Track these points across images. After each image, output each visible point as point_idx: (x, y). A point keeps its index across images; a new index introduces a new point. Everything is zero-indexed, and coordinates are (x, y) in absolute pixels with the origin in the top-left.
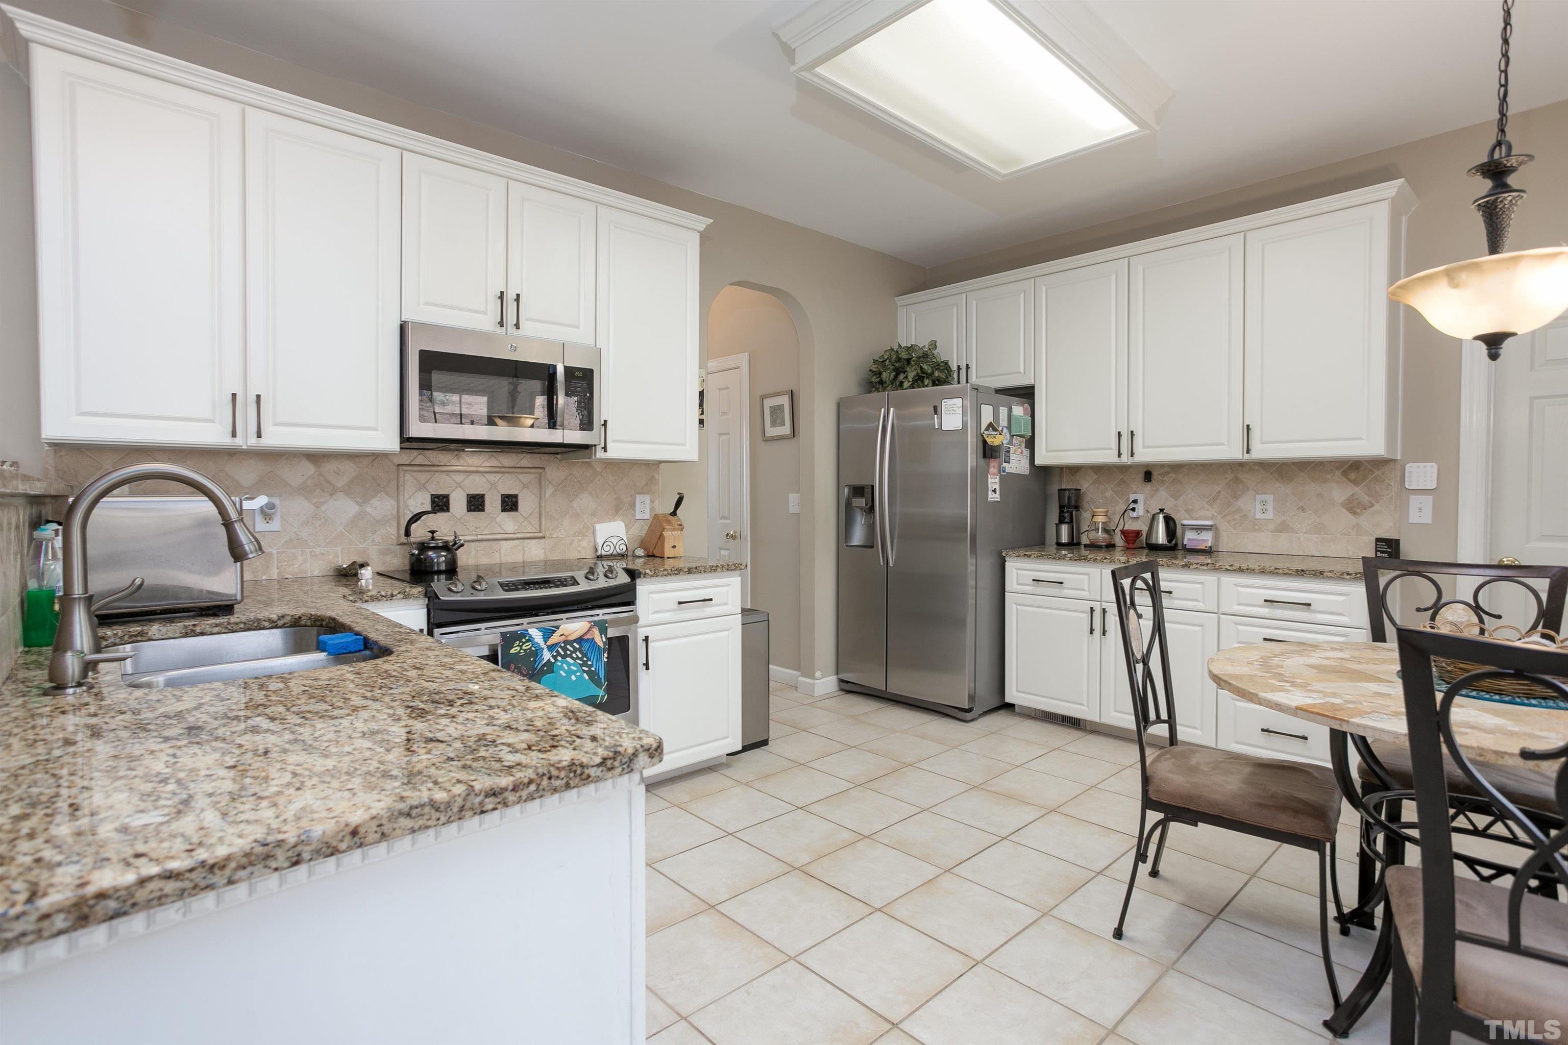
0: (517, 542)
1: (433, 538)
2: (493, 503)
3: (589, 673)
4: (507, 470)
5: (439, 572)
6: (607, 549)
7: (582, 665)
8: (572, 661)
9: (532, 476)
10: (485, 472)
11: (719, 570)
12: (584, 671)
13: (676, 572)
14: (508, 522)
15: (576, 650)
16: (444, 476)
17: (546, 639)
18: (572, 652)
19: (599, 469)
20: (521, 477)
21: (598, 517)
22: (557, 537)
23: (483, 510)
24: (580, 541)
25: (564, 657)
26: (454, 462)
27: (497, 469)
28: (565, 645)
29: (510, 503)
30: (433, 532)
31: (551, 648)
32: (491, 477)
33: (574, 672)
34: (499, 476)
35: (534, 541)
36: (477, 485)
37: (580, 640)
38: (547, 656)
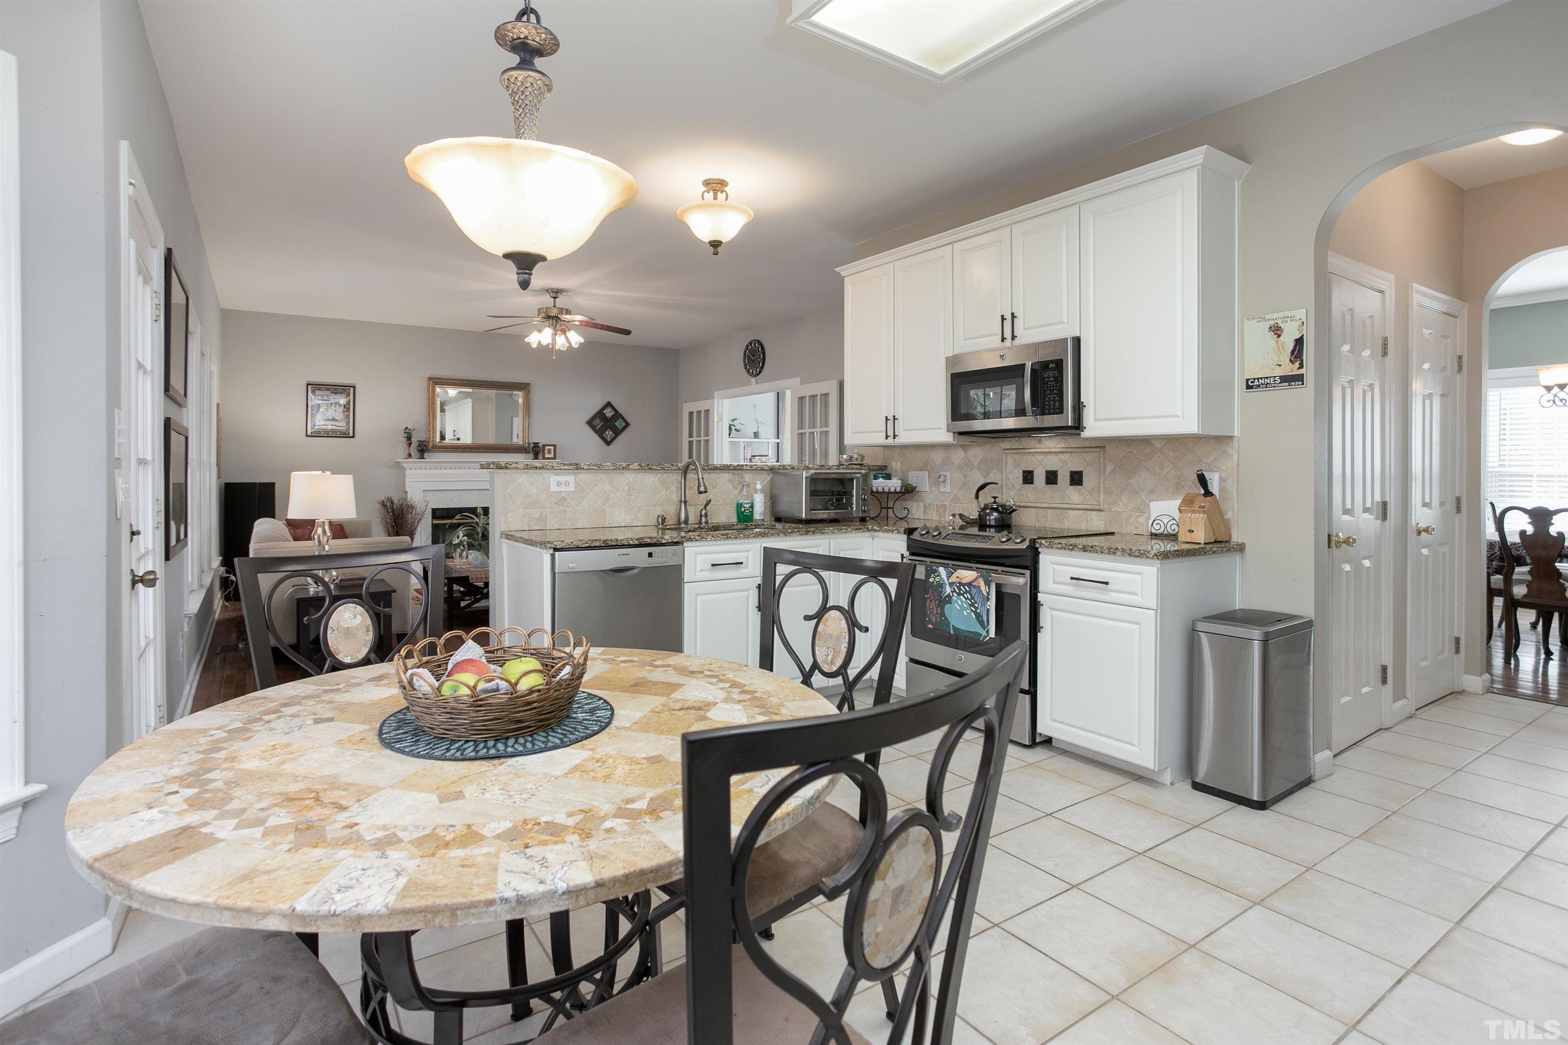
0: (1081, 512)
1: (995, 502)
2: (1064, 478)
3: (975, 613)
4: (1075, 450)
5: (991, 526)
6: (1157, 527)
7: (970, 605)
8: (964, 600)
9: (1094, 455)
10: (1058, 453)
11: (1118, 553)
12: (972, 611)
13: (1071, 547)
14: (1074, 495)
15: (966, 592)
16: (1031, 457)
17: (949, 577)
18: (964, 593)
19: (1158, 446)
20: (1085, 455)
21: (1155, 494)
22: (1116, 511)
23: (1056, 484)
24: (1138, 517)
25: (959, 594)
26: (1037, 446)
27: (1069, 450)
28: (960, 586)
29: (1076, 479)
30: (995, 498)
31: (951, 584)
32: (1062, 457)
33: (966, 609)
34: (1068, 456)
35: (1095, 513)
36: (1052, 463)
37: (970, 584)
38: (948, 590)
